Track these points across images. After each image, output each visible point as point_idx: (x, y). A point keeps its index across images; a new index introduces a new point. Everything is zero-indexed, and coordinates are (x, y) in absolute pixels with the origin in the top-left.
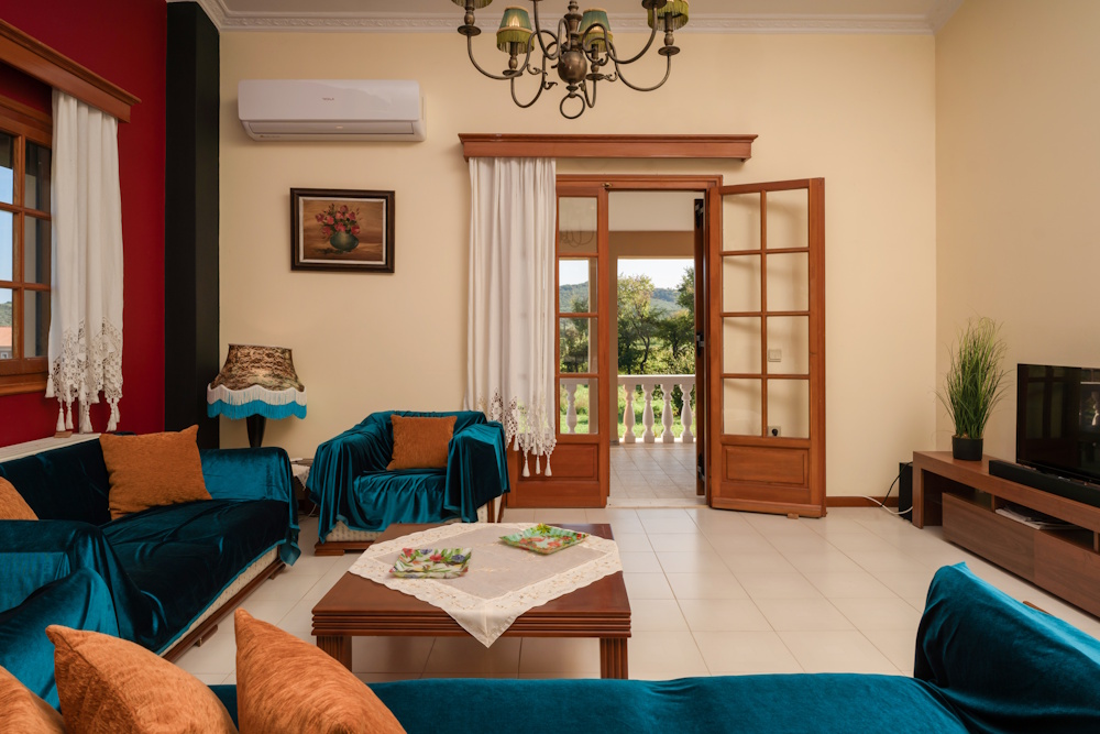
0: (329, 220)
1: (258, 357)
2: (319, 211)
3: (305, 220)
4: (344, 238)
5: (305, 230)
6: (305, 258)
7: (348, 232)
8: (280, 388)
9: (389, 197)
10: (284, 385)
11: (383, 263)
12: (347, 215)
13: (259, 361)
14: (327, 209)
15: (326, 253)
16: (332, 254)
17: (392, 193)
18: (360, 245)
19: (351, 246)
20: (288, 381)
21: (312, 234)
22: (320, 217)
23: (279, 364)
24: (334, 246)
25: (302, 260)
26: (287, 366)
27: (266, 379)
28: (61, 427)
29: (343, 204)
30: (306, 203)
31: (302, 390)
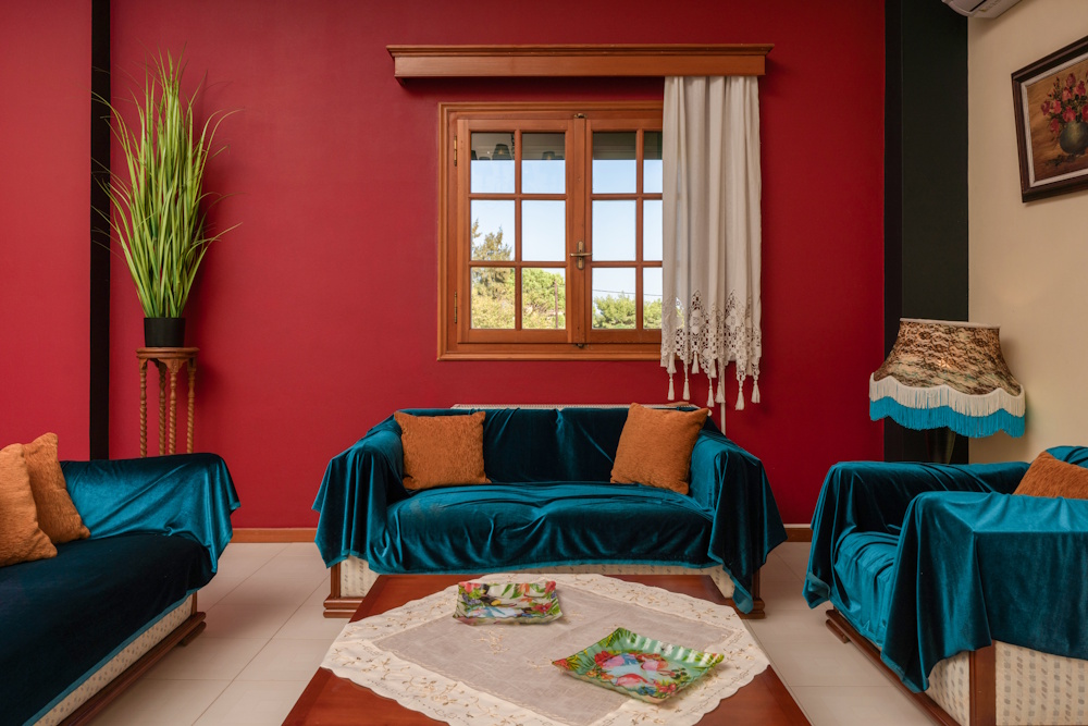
0: (1055, 107)
1: (911, 337)
2: (1044, 96)
3: (1031, 118)
4: (1074, 131)
5: (1033, 135)
6: (1036, 179)
7: (1078, 119)
8: (924, 383)
10: (935, 380)
12: (1075, 90)
14: (1052, 90)
15: (1058, 165)
16: (1063, 165)
20: (943, 375)
21: (1040, 138)
24: (1064, 149)
25: (1033, 183)
26: (957, 352)
27: (909, 370)
28: (671, 396)
29: (1068, 73)
30: (1030, 89)
31: (980, 392)
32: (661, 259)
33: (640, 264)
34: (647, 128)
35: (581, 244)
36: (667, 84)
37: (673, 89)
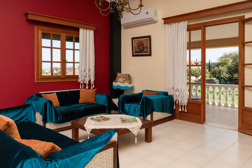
0: (138, 44)
1: (120, 76)
2: (137, 42)
3: (134, 45)
4: (141, 48)
5: (134, 47)
6: (135, 53)
7: (142, 47)
8: (124, 83)
9: (149, 37)
10: (125, 82)
11: (149, 53)
12: (142, 43)
13: (120, 77)
14: (138, 42)
15: (138, 52)
16: (139, 52)
17: (150, 36)
18: (145, 50)
19: (143, 50)
20: (126, 82)
21: (136, 48)
22: (137, 44)
23: (125, 78)
24: (140, 50)
25: (134, 54)
26: (127, 78)
27: (121, 81)
28: (81, 87)
29: (141, 40)
30: (134, 41)
31: (130, 84)
32: (79, 62)
33: (74, 63)
34: (76, 37)
35: (64, 58)
36: (80, 29)
37: (81, 31)
